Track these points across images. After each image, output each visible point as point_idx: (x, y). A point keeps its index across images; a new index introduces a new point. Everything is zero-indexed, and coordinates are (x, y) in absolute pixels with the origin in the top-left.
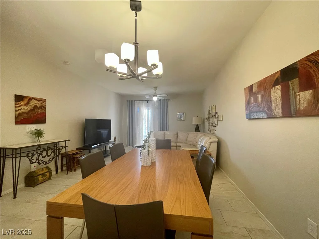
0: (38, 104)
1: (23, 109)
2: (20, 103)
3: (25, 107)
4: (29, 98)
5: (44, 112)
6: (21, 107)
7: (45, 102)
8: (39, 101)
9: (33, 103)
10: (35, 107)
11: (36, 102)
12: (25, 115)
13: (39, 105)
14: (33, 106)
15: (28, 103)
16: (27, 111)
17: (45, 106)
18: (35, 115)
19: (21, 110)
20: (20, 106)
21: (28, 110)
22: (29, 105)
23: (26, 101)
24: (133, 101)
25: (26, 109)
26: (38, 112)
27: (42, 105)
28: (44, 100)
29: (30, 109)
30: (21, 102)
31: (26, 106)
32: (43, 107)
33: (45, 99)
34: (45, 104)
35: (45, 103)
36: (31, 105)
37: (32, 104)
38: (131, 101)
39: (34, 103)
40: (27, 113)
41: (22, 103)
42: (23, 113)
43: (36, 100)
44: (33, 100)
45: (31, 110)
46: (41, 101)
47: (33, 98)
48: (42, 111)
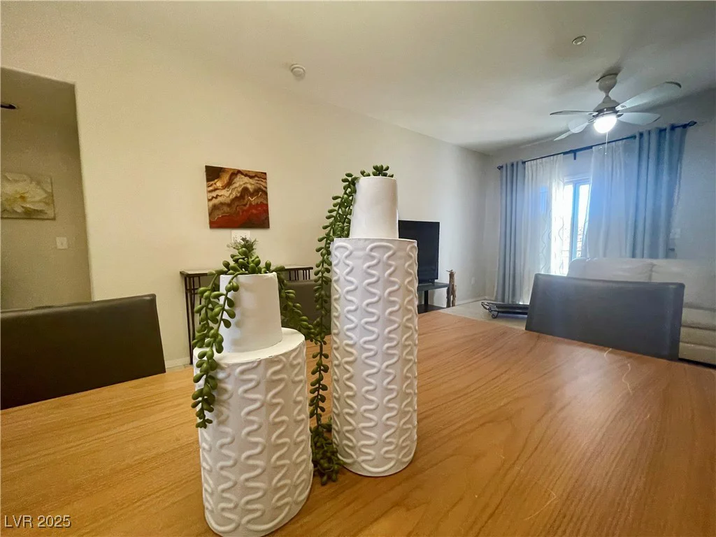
0: (251, 184)
1: (221, 196)
2: (215, 184)
3: (225, 193)
4: (232, 171)
5: (265, 202)
6: (218, 192)
7: (265, 179)
8: (251, 177)
9: (240, 182)
10: (245, 190)
11: (246, 179)
12: (226, 209)
13: (253, 187)
14: (240, 189)
15: (229, 184)
16: (228, 201)
17: (266, 188)
18: (245, 208)
19: (216, 198)
20: (215, 190)
21: (231, 197)
22: (232, 187)
23: (226, 178)
24: (520, 164)
25: (226, 195)
26: (251, 204)
27: (259, 186)
28: (263, 176)
29: (234, 197)
30: (216, 181)
31: (226, 189)
32: (262, 192)
33: (265, 174)
34: (263, 184)
35: (266, 182)
36: (236, 188)
37: (237, 185)
38: (512, 165)
39: (242, 183)
40: (229, 205)
41: (219, 184)
42: (222, 204)
43: (246, 175)
44: (239, 176)
45: (236, 197)
46: (256, 178)
47: (239, 172)
48: (259, 201)
